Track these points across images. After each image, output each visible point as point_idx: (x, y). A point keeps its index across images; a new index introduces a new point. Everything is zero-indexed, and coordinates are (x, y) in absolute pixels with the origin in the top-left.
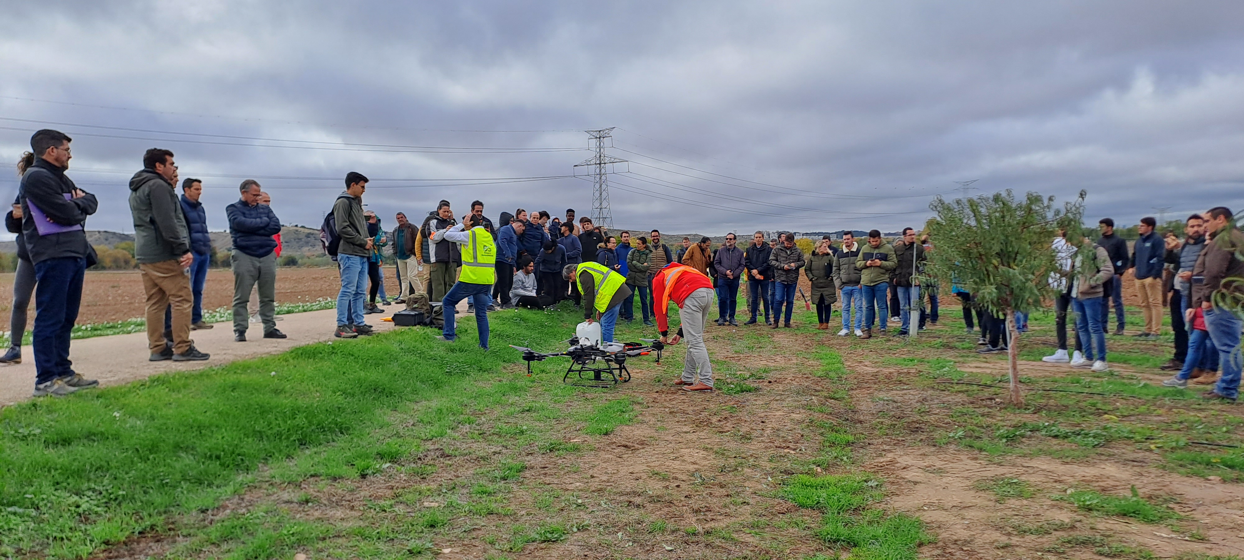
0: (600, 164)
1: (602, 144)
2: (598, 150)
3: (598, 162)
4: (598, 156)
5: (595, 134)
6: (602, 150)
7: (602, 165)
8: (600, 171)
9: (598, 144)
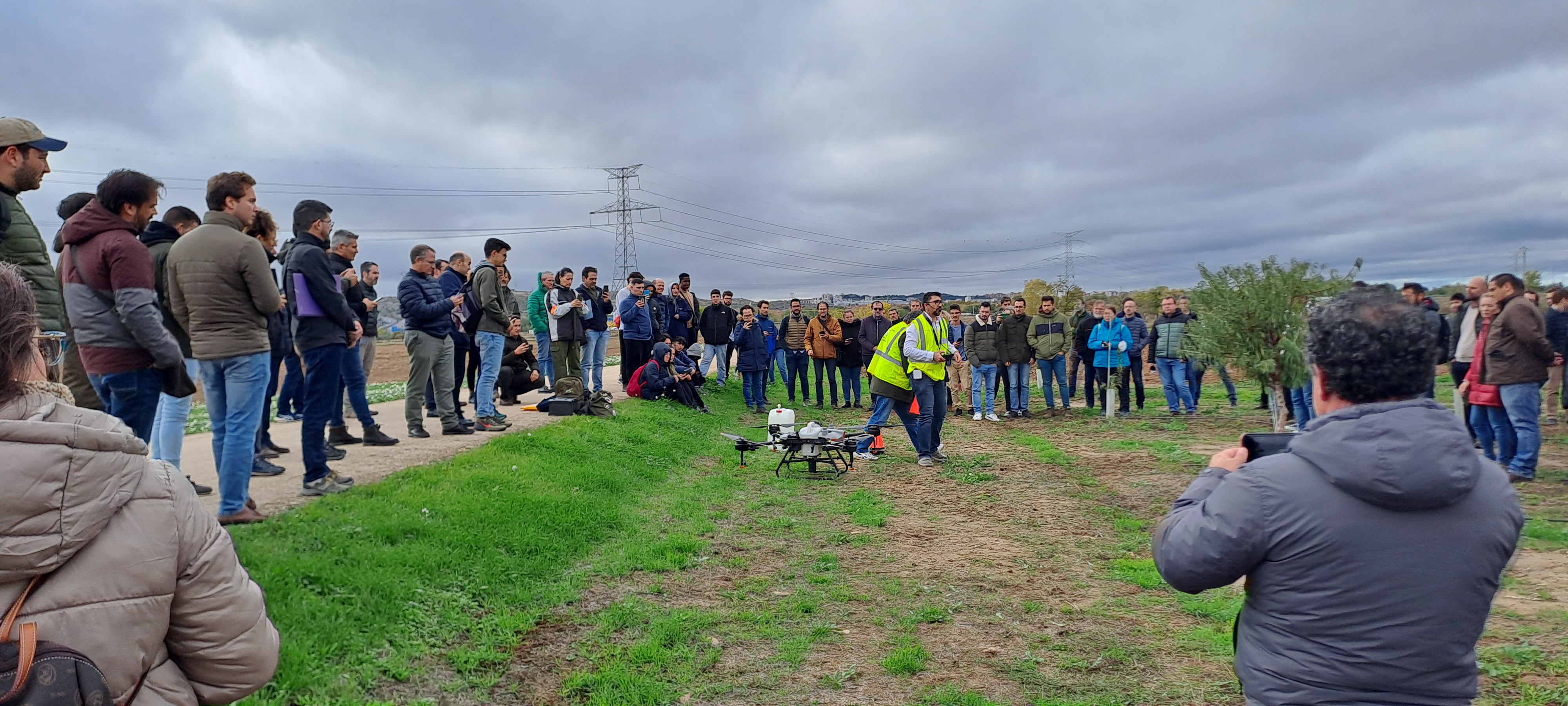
0: (624, 211)
1: (626, 185)
2: (621, 193)
3: (621, 208)
4: (621, 200)
5: (616, 172)
6: (626, 193)
7: (627, 212)
8: (624, 220)
9: (621, 185)
